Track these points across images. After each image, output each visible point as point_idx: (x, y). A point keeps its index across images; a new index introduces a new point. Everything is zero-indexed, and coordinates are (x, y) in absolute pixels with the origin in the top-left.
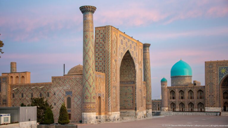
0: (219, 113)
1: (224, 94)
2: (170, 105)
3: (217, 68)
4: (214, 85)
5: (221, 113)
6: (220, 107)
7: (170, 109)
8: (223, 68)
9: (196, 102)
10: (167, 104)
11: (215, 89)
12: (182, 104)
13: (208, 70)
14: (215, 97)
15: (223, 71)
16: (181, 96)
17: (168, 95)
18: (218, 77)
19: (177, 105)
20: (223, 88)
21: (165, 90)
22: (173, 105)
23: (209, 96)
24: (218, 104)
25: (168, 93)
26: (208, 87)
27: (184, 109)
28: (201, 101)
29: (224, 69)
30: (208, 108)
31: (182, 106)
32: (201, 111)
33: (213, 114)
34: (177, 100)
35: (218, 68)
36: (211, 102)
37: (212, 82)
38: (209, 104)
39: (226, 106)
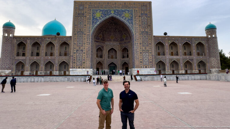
1: (97, 52)
2: (14, 67)
3: (90, 10)
4: (85, 34)
5: (92, 76)
6: (91, 68)
8: (98, 11)
10: (10, 65)
11: (86, 39)
12: (35, 65)
13: (77, 12)
14: (84, 53)
16: (36, 51)
18: (91, 24)
20: (97, 42)
21: (7, 40)
22: (23, 66)
23: (77, 50)
24: (88, 63)
26: (76, 38)
28: (64, 59)
29: (100, 12)
30: (74, 69)
34: (28, 58)
35: (91, 10)
36: (78, 61)
37: (82, 30)
38: (77, 63)
39: (100, 68)
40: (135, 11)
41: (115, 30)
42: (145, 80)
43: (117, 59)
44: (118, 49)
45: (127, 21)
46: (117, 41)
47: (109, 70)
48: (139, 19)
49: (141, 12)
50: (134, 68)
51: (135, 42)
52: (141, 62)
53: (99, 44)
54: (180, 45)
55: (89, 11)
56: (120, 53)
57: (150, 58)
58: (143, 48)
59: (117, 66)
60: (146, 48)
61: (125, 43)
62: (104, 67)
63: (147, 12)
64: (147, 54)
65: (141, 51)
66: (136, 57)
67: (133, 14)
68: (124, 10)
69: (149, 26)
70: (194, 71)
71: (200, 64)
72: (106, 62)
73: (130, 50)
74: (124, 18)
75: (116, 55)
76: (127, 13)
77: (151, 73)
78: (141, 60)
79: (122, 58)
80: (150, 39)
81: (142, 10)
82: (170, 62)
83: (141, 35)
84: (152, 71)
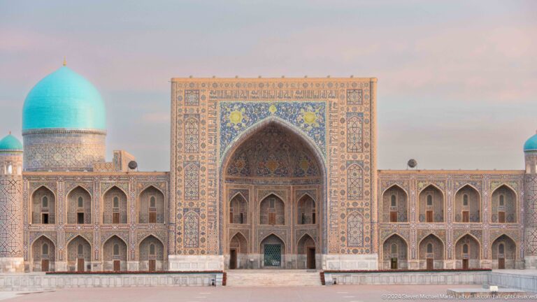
0: (221, 276)
1: (231, 206)
2: (30, 250)
3: (216, 104)
4: (204, 169)
5: (228, 274)
6: (221, 254)
7: (32, 262)
8: (235, 107)
9: (133, 236)
10: (22, 244)
11: (207, 182)
12: (81, 243)
13: (180, 111)
14: (203, 217)
15: (236, 117)
16: (76, 209)
17: (25, 206)
18: (219, 141)
19: (62, 248)
20: (231, 180)
21: (13, 183)
22: (45, 248)
23: (186, 210)
24: (213, 241)
25: (25, 199)
26: (182, 178)
27: (86, 263)
28: (154, 229)
29: (240, 109)
30: (179, 256)
31: (80, 252)
32: (152, 271)
33: (199, 279)
34: (62, 229)
35: (218, 105)
36: (189, 236)
37: (195, 159)
38: (184, 242)
39: (239, 249)
40: (330, 105)
41: (281, 146)
42: (344, 284)
43: (286, 225)
44: (289, 199)
45: (310, 133)
46: (286, 174)
47: (263, 255)
48: (342, 128)
49: (348, 109)
50: (327, 254)
51: (328, 188)
52: (343, 239)
53: (237, 186)
54: (449, 194)
55: (210, 106)
56: (293, 208)
57: (367, 228)
58: (348, 204)
59: (286, 244)
60: (355, 204)
61: (307, 182)
62: (251, 249)
63: (363, 109)
64: (360, 219)
65: (345, 212)
66: (330, 225)
67: (327, 116)
68: (303, 104)
69: (367, 145)
70: (481, 261)
71: (503, 243)
72: (255, 233)
73: (319, 204)
74: (302, 126)
75: (283, 213)
76: (310, 112)
77: (367, 267)
78: (343, 233)
79: (299, 223)
80: (367, 181)
81: (349, 103)
82: (419, 239)
83: (346, 170)
84: (369, 261)
